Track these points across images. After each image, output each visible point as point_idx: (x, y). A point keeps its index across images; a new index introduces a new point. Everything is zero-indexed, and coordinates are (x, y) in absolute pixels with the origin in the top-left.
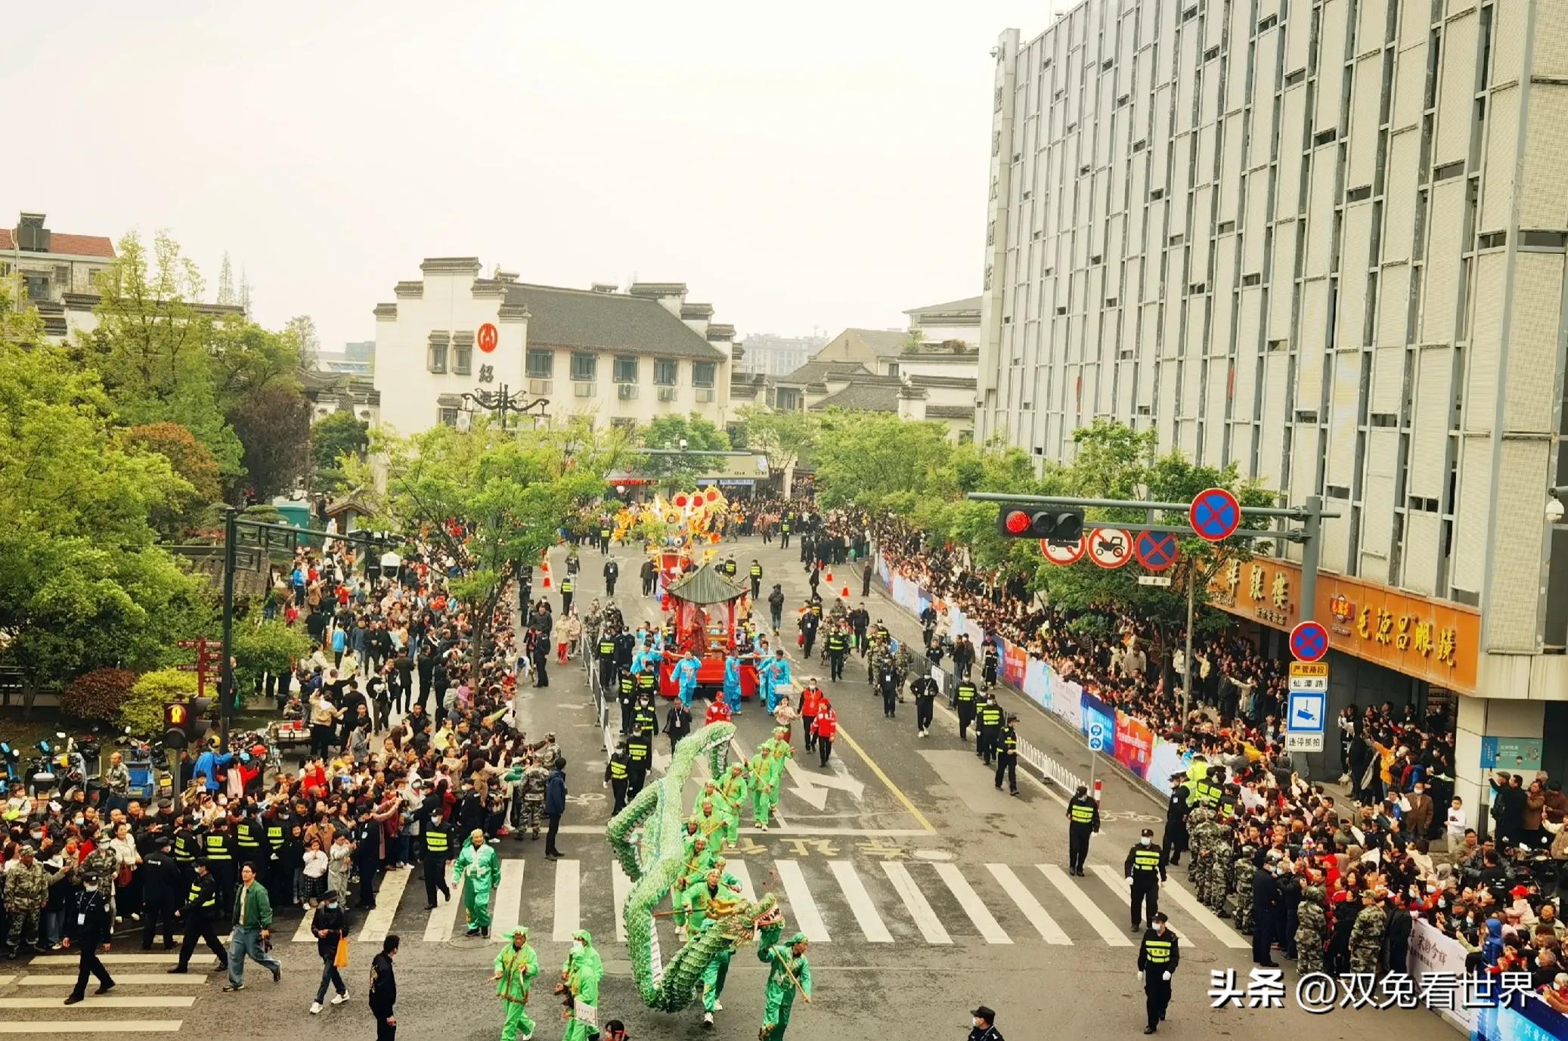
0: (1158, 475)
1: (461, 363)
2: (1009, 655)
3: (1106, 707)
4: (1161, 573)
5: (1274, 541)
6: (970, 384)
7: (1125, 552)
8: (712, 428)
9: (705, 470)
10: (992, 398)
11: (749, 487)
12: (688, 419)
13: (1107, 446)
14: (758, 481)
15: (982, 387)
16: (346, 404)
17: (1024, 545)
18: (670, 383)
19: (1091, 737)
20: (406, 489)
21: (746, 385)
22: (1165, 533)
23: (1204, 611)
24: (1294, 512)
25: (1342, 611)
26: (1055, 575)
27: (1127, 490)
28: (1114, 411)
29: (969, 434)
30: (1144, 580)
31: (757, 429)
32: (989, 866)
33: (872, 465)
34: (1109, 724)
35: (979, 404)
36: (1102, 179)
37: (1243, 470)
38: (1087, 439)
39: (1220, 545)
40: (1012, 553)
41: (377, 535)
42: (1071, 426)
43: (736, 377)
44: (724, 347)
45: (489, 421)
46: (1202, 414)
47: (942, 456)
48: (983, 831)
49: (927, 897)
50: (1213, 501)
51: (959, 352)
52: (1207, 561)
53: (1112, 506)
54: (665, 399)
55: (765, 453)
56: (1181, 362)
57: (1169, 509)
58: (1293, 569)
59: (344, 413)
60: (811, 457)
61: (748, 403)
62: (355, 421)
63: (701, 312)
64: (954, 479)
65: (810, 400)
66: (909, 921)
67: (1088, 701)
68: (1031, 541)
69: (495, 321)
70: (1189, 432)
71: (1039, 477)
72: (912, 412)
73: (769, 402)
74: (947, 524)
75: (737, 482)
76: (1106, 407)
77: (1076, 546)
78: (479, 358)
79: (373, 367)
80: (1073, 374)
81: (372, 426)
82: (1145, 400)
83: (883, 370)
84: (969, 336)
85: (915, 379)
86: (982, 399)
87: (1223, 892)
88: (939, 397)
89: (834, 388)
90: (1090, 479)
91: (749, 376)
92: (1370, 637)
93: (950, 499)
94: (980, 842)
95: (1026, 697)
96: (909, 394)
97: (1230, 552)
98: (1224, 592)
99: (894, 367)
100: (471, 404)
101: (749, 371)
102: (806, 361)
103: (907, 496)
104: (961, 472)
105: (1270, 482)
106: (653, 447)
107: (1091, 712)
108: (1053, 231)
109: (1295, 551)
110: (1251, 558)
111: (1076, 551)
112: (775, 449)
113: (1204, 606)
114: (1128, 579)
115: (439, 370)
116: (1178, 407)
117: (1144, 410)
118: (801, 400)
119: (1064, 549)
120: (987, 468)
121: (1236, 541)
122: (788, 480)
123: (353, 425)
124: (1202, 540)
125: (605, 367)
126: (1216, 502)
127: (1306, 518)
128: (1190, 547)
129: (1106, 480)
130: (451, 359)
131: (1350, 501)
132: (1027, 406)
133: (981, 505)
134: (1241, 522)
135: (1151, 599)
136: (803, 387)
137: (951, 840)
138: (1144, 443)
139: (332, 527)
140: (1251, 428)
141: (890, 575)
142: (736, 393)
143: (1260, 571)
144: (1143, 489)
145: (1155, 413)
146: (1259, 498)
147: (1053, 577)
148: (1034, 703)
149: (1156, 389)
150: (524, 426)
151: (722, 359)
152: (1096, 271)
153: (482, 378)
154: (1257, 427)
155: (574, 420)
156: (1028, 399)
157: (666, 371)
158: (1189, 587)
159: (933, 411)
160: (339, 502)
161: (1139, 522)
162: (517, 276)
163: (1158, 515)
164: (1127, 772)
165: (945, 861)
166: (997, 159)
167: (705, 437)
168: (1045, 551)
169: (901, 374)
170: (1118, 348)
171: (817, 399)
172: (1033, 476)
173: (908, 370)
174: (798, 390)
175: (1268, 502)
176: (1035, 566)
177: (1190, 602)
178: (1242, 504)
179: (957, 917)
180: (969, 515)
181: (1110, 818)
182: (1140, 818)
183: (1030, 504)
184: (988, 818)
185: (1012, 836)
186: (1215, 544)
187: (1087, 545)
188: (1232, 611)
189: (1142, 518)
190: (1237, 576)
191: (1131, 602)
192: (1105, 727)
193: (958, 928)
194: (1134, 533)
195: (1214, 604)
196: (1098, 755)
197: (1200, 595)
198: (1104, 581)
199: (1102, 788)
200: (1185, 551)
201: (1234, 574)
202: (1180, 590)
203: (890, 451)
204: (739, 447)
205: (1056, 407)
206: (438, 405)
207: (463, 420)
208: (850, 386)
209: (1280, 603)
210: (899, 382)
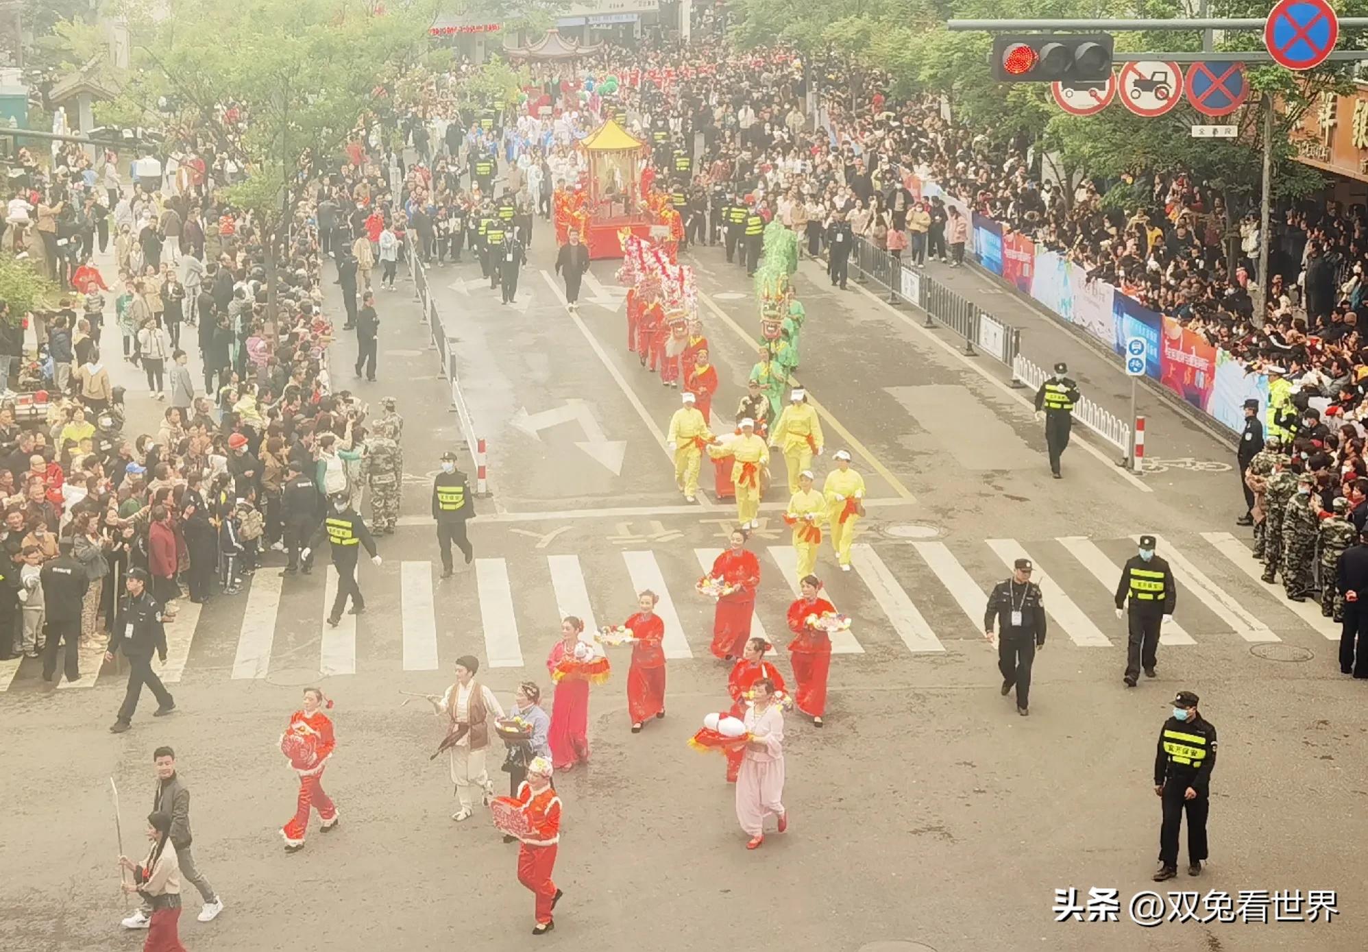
2: (1010, 246)
3: (1149, 313)
4: (1224, 121)
7: (1171, 95)
9: (566, 5)
11: (631, 24)
14: (643, 16)
17: (1028, 90)
19: (1129, 356)
20: (156, 62)
22: (1230, 63)
23: (1286, 169)
26: (1073, 129)
30: (1197, 131)
32: (990, 542)
34: (1153, 335)
39: (1310, 74)
40: (1011, 99)
41: (128, 134)
48: (981, 495)
49: (908, 591)
52: (1292, 97)
53: (1153, 28)
57: (1235, 28)
66: (883, 623)
67: (1123, 305)
68: (1037, 83)
74: (914, 67)
75: (614, 20)
77: (1102, 88)
93: (919, 28)
94: (977, 509)
95: (1036, 304)
97: (1324, 83)
98: (1316, 141)
103: (858, 24)
107: (1128, 321)
110: (1354, 89)
111: (1102, 94)
113: (1286, 161)
114: (1177, 129)
119: (1086, 94)
121: (1332, 67)
122: (686, 10)
124: (1283, 69)
128: (1264, 79)
133: (963, 34)
134: (1340, 38)
137: (938, 510)
139: (60, 123)
147: (1070, 132)
148: (1047, 312)
160: (67, 83)
161: (1190, 49)
163: (1218, 36)
164: (1180, 402)
165: (929, 539)
168: (1057, 93)
176: (1046, 116)
177: (1266, 157)
178: (1339, 13)
179: (949, 615)
180: (947, 50)
181: (1158, 468)
182: (1200, 466)
183: (1035, 32)
184: (987, 476)
185: (1021, 499)
186: (1301, 72)
187: (1117, 86)
188: (1326, 167)
189: (1196, 44)
190: (1332, 117)
191: (1180, 161)
192: (1148, 341)
193: (952, 629)
194: (1185, 66)
195: (1301, 158)
196: (1140, 382)
197: (1282, 146)
198: (1143, 134)
199: (1146, 425)
200: (1257, 86)
201: (1329, 113)
202: (1252, 141)
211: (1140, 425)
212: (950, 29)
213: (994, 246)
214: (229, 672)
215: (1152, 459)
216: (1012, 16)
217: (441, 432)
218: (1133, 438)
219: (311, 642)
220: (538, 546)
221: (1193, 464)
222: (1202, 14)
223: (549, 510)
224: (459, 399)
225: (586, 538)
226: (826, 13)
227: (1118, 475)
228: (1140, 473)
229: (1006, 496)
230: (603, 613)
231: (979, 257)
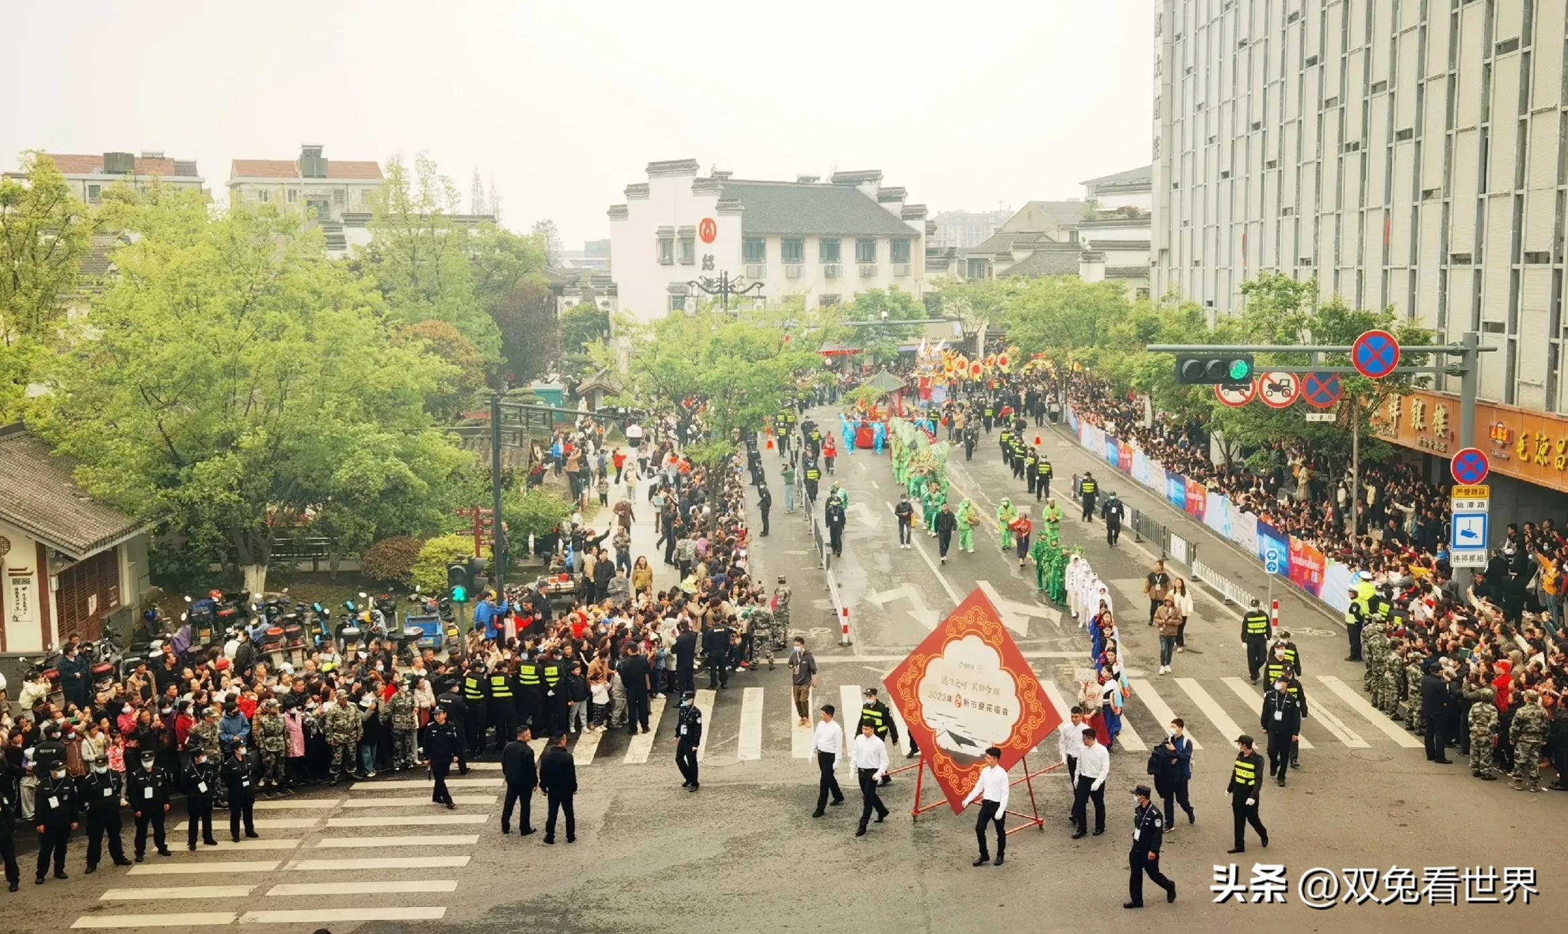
0: (1319, 321)
1: (686, 255)
2: (1190, 490)
3: (1281, 536)
4: (1327, 410)
5: (1432, 375)
6: (1144, 246)
7: (1293, 393)
8: (910, 301)
9: (905, 338)
10: (1166, 257)
12: (887, 293)
13: (1272, 296)
15: (1155, 248)
16: (588, 296)
17: (1200, 390)
18: (870, 261)
19: (1267, 561)
20: (645, 368)
21: (939, 258)
22: (1329, 374)
23: (1366, 442)
24: (1451, 347)
25: (1501, 437)
26: (1229, 416)
27: (1292, 335)
28: (1278, 264)
29: (1146, 291)
30: (1310, 417)
31: (950, 298)
32: (1179, 682)
33: (1059, 325)
34: (1284, 549)
35: (1154, 264)
36: (1259, 51)
37: (1401, 311)
38: (1254, 291)
39: (1382, 382)
40: (1190, 395)
41: (622, 411)
42: (1239, 280)
43: (929, 252)
44: (918, 225)
45: (712, 304)
46: (1360, 262)
47: (1121, 313)
50: (1373, 342)
51: (1133, 217)
52: (1370, 397)
53: (1278, 351)
54: (866, 275)
55: (960, 319)
56: (1339, 215)
57: (1333, 351)
58: (1453, 400)
59: (587, 304)
60: (1000, 321)
61: (942, 274)
62: (597, 311)
63: (895, 195)
64: (1133, 333)
65: (998, 268)
67: (1263, 529)
68: (1205, 386)
69: (713, 214)
70: (1349, 281)
71: (1211, 327)
72: (1093, 274)
73: (961, 274)
74: (1127, 375)
76: (1270, 261)
77: (1247, 389)
78: (701, 249)
79: (609, 262)
80: (1239, 232)
81: (612, 314)
82: (1307, 253)
83: (1065, 238)
84: (1140, 202)
85: (1094, 244)
86: (1156, 259)
87: (1396, 697)
88: (1117, 259)
89: (1019, 256)
90: (1258, 327)
91: (942, 250)
92: (1529, 460)
93: (1130, 351)
95: (1207, 528)
96: (1089, 258)
97: (1392, 388)
98: (1387, 425)
99: (1074, 234)
100: (696, 291)
101: (942, 245)
102: (992, 234)
103: (1091, 351)
104: (1138, 325)
105: (1427, 321)
106: (858, 320)
107: (1267, 539)
108: (1214, 102)
109: (1454, 384)
110: (1411, 392)
111: (1248, 393)
112: (968, 314)
113: (1367, 438)
114: (1296, 417)
115: (667, 262)
116: (1337, 257)
117: (1307, 262)
118: (990, 269)
119: (1237, 392)
120: (1162, 321)
121: (1397, 377)
123: (595, 314)
124: (1364, 378)
125: (812, 250)
126: (1376, 343)
127: (1463, 353)
128: (1353, 385)
129: (1272, 328)
130: (677, 250)
131: (1505, 336)
132: (1197, 263)
133: (1159, 356)
134: (1401, 359)
135: (1318, 434)
136: (991, 257)
138: (1305, 293)
139: (582, 406)
140: (1407, 272)
141: (1079, 423)
142: (930, 266)
143: (1420, 405)
144: (1307, 333)
145: (1316, 264)
146: (1417, 336)
147: (1227, 418)
148: (1214, 533)
149: (1316, 241)
150: (744, 308)
151: (917, 236)
152: (1257, 137)
153: (705, 267)
154: (1414, 271)
155: (787, 299)
156: (1198, 257)
157: (866, 251)
158: (1354, 422)
159: (1111, 272)
160: (587, 383)
161: (1304, 364)
162: (731, 173)
163: (1321, 357)
164: (1303, 592)
165: (1138, 678)
166: (1160, 40)
167: (904, 308)
168: (1218, 393)
169: (1080, 240)
170: (1279, 206)
171: (1003, 267)
172: (1205, 326)
173: (1088, 236)
174: (987, 260)
175: (1426, 340)
176: (1211, 408)
177: (1355, 434)
178: (1401, 343)
180: (1149, 365)
182: (1316, 634)
183: (1204, 353)
185: (1198, 653)
186: (1376, 380)
187: (1257, 389)
188: (1395, 441)
189: (1308, 361)
190: (1398, 409)
192: (1280, 551)
194: (1301, 375)
195: (1378, 436)
196: (1274, 577)
197: (1365, 428)
198: (1274, 420)
200: (1348, 389)
201: (1396, 407)
202: (1345, 424)
203: (1074, 311)
204: (935, 315)
205: (1224, 262)
206: (668, 293)
207: (690, 305)
208: (1034, 254)
209: (1440, 432)
210: (1079, 247)
211: (1276, 607)
212: (1150, 351)
213: (1180, 491)
216: (1189, 343)
217: (819, 603)
220: (882, 678)
221: (1311, 632)
222: (1313, 343)
223: (889, 655)
224: (831, 582)
231: (1169, 497)
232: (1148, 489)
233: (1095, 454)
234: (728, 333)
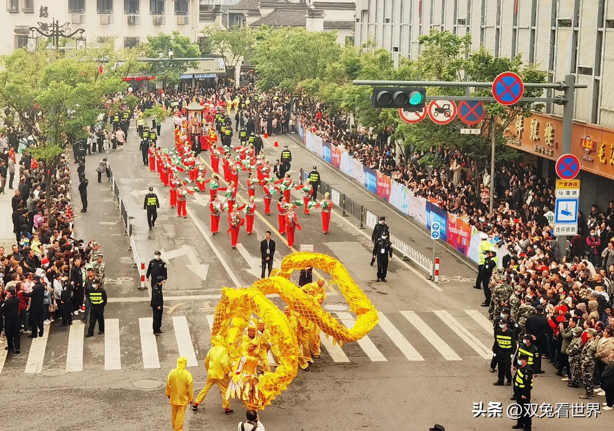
0: (472, 64)
1: (27, 6)
2: (380, 181)
3: (442, 211)
4: (474, 127)
5: (545, 104)
6: (351, 7)
7: (451, 115)
8: (188, 42)
10: (366, 16)
11: (213, 78)
12: (173, 37)
13: (439, 46)
14: (219, 75)
15: (359, 9)
17: (389, 112)
18: (160, 13)
19: (432, 230)
21: (209, 12)
22: (478, 101)
23: (501, 148)
24: (558, 85)
25: (588, 146)
26: (408, 130)
27: (453, 73)
28: (443, 23)
29: (352, 39)
30: (464, 131)
31: (218, 41)
33: (291, 62)
34: (444, 222)
35: (358, 20)
37: (525, 59)
38: (427, 42)
39: (512, 107)
40: (381, 115)
42: (416, 34)
43: (202, 8)
45: (48, 44)
47: (335, 55)
50: (506, 80)
52: (504, 117)
53: (444, 85)
54: (158, 23)
55: (223, 57)
57: (480, 86)
58: (558, 120)
60: (251, 59)
61: (210, 25)
64: (343, 70)
65: (251, 20)
67: (430, 207)
68: (393, 109)
70: (490, 35)
71: (396, 67)
72: (315, 26)
73: (224, 23)
74: (339, 100)
75: (205, 76)
76: (437, 20)
77: (421, 111)
82: (462, 15)
86: (359, 16)
88: (331, 15)
89: (265, 12)
90: (429, 68)
91: (211, 7)
92: (606, 162)
93: (340, 83)
95: (391, 206)
96: (313, 14)
97: (519, 111)
98: (515, 137)
100: (36, 34)
101: (211, 3)
103: (314, 81)
104: (348, 66)
105: (542, 65)
106: (152, 57)
107: (432, 215)
109: (559, 110)
110: (531, 114)
111: (421, 114)
112: (228, 54)
113: (501, 146)
114: (454, 130)
115: (14, 11)
116: (483, 19)
117: (462, 22)
118: (244, 20)
119: (414, 113)
120: (363, 62)
121: (522, 105)
122: (238, 73)
124: (500, 104)
125: (118, 4)
126: (508, 81)
127: (565, 89)
128: (492, 109)
129: (439, 68)
130: (21, 3)
131: (593, 77)
132: (388, 20)
133: (360, 86)
134: (525, 92)
135: (469, 143)
136: (245, 12)
138: (463, 44)
140: (529, 31)
141: (304, 132)
142: (203, 18)
143: (536, 123)
144: (462, 72)
145: (468, 24)
146: (536, 77)
147: (407, 132)
148: (396, 210)
149: (469, 8)
150: (70, 45)
153: (42, 15)
154: (533, 31)
155: (102, 40)
156: (388, 16)
157: (158, 5)
158: (493, 135)
159: (328, 25)
161: (460, 95)
163: (472, 90)
164: (455, 252)
165: (343, 311)
167: (184, 47)
168: (401, 114)
169: (307, 2)
171: (254, 19)
172: (393, 66)
174: (242, 14)
175: (542, 79)
176: (396, 124)
177: (493, 143)
178: (525, 81)
179: (352, 345)
180: (353, 93)
181: (445, 281)
182: (464, 280)
183: (392, 86)
184: (369, 283)
185: (384, 294)
186: (508, 106)
187: (428, 111)
188: (519, 148)
189: (462, 93)
190: (522, 126)
191: (456, 145)
192: (441, 224)
193: (352, 352)
194: (457, 102)
195: (508, 144)
196: (437, 242)
197: (499, 139)
198: (439, 132)
199: (440, 262)
200: (489, 112)
201: (520, 124)
202: (486, 136)
203: (302, 53)
204: (207, 54)
205: (406, 21)
206: (16, 34)
207: (31, 44)
208: (275, 11)
209: (549, 142)
210: (306, 6)
211: (437, 261)
212: (354, 84)
213: (373, 180)
214: (23, 370)
215: (442, 276)
216: (381, 79)
217: (124, 260)
218: (434, 267)
219: (62, 356)
220: (168, 312)
221: (461, 279)
222: (465, 79)
223: (173, 295)
224: (133, 244)
225: (190, 308)
226: (299, 76)
227: (428, 283)
228: (437, 283)
229: (378, 292)
230: (197, 343)
231: (366, 185)
232: (351, 179)
233: (315, 154)
234: (58, 65)
